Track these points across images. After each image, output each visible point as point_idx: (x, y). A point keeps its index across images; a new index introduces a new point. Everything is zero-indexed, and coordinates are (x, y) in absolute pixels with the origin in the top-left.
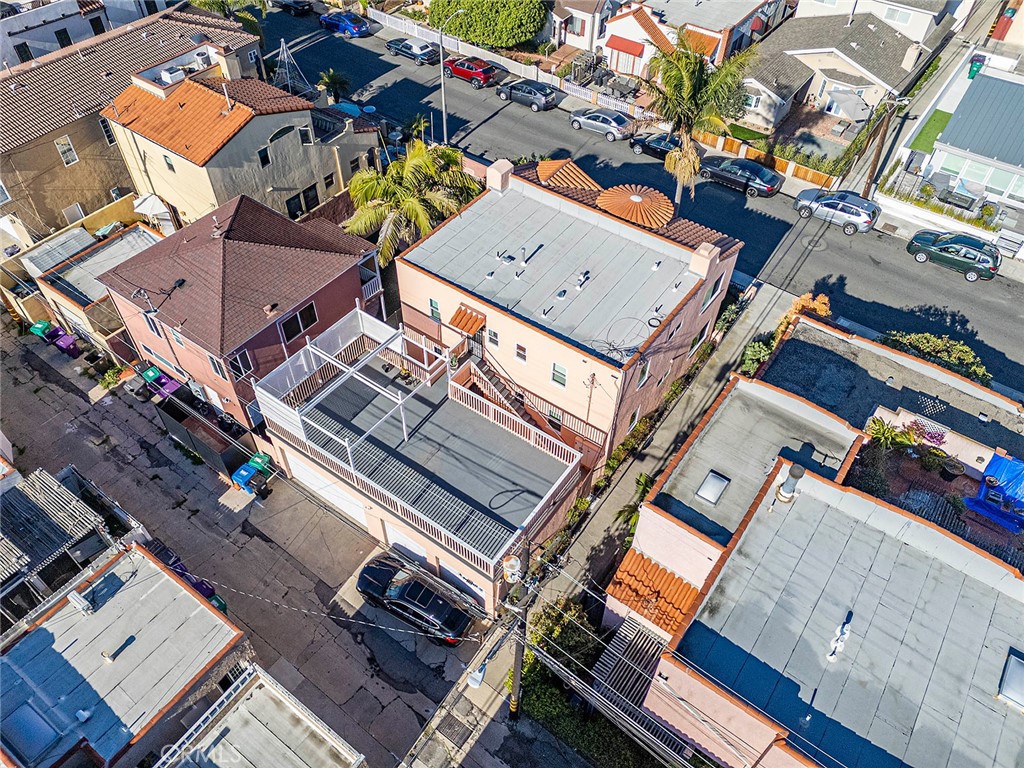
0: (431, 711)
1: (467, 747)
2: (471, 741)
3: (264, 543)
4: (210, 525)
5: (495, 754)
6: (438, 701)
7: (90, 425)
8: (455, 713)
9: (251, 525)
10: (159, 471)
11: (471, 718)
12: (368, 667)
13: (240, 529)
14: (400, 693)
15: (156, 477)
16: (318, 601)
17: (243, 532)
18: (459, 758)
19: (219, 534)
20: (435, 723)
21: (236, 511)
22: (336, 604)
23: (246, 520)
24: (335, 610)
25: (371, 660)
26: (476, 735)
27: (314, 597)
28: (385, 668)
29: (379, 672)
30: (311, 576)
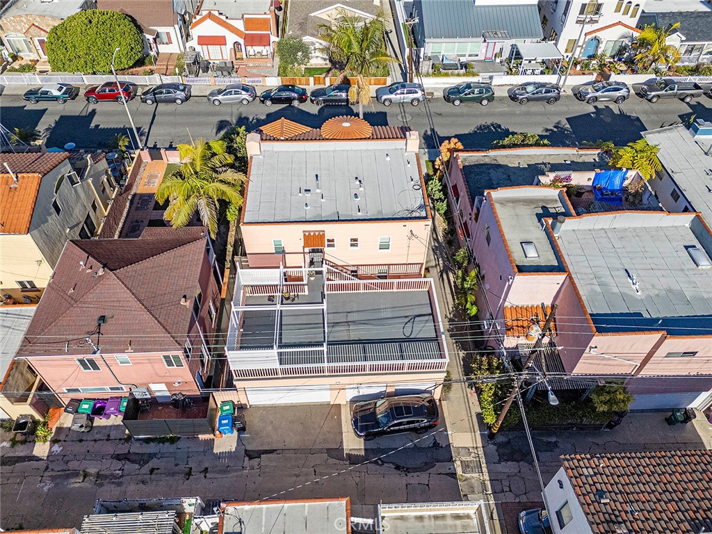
0: (451, 467)
1: (485, 470)
2: (484, 465)
3: (271, 455)
4: (225, 470)
5: (499, 462)
6: (451, 460)
7: (59, 473)
8: (464, 459)
9: (253, 451)
10: (150, 465)
11: (473, 455)
12: (399, 472)
13: (247, 459)
14: (429, 471)
15: (152, 471)
16: (337, 462)
17: (251, 458)
18: (487, 477)
19: (236, 471)
20: (459, 471)
21: (233, 450)
22: (349, 455)
23: (246, 450)
24: (353, 459)
25: (398, 468)
26: (483, 460)
27: (332, 461)
28: (408, 466)
29: (408, 470)
30: (320, 451)
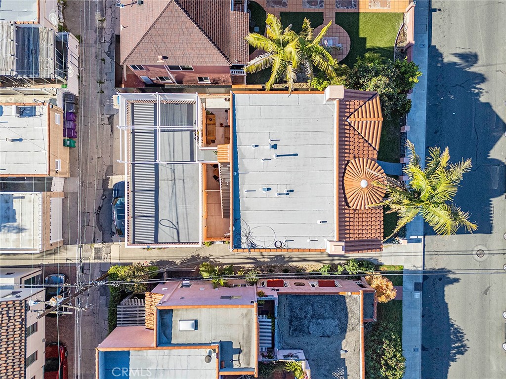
0: (99, 241)
1: (96, 261)
2: (99, 261)
3: (110, 130)
4: (102, 104)
5: (101, 271)
6: (103, 241)
7: (104, 5)
8: (104, 249)
9: (113, 119)
10: (108, 59)
11: (106, 256)
12: (97, 209)
13: (109, 116)
14: (97, 227)
15: (103, 60)
16: (105, 172)
17: (109, 119)
18: (92, 261)
19: (101, 111)
20: (96, 245)
21: (114, 107)
22: (108, 179)
23: (114, 115)
24: (106, 181)
25: (100, 208)
26: (102, 261)
27: (105, 168)
28: (100, 215)
29: (98, 214)
30: (111, 161)
